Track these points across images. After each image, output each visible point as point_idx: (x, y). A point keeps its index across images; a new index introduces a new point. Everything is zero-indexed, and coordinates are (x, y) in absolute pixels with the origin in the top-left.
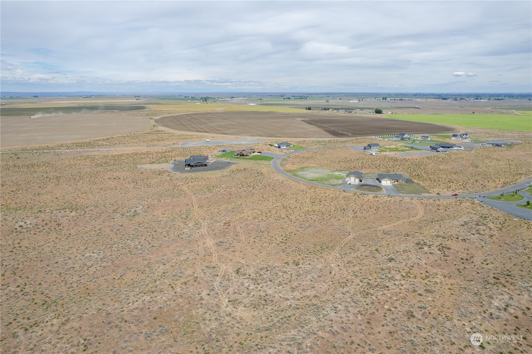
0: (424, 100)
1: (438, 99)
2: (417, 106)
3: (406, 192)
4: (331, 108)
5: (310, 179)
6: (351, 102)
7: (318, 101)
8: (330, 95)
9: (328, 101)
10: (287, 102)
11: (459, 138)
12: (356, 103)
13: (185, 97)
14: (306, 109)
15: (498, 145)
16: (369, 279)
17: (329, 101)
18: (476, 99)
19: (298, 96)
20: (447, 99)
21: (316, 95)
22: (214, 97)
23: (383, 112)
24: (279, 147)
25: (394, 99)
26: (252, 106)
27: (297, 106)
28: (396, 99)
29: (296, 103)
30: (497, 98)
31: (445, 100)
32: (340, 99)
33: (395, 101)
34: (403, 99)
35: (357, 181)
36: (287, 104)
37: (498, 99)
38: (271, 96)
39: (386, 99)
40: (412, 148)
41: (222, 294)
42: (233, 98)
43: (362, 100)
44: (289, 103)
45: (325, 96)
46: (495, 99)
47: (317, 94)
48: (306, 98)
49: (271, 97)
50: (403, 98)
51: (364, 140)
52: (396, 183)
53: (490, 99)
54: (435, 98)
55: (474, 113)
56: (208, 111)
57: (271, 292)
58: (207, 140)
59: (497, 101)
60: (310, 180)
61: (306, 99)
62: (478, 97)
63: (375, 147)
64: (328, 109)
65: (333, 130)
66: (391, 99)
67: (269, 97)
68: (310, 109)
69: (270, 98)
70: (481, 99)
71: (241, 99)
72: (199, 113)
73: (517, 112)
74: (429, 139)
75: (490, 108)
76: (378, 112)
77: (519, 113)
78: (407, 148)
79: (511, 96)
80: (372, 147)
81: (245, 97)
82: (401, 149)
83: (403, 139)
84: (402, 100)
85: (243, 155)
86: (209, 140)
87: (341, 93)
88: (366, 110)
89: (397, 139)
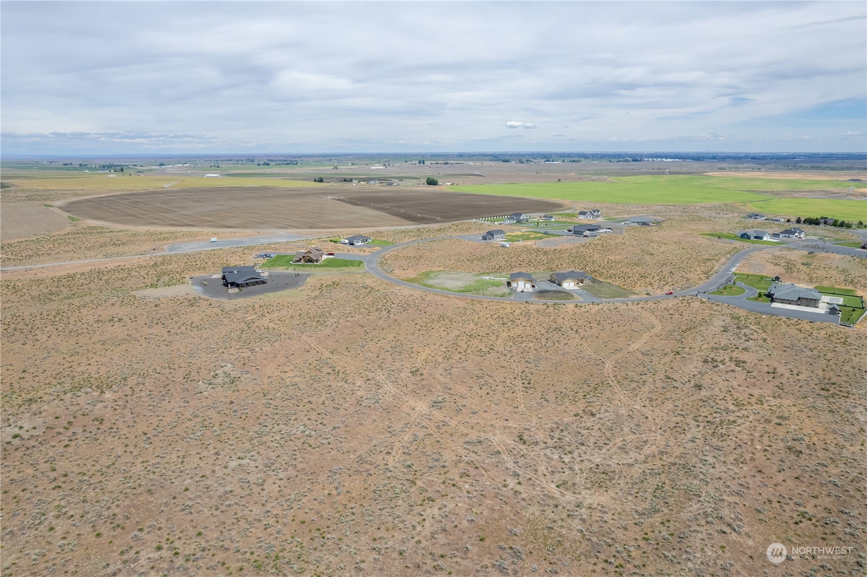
0: (478, 164)
1: (495, 162)
2: (477, 173)
3: (608, 296)
4: (356, 179)
5: (457, 289)
6: (372, 168)
7: (318, 168)
8: (332, 158)
9: (336, 168)
10: (267, 170)
11: (589, 216)
12: (382, 169)
13: (64, 165)
14: (315, 181)
15: (645, 224)
16: (704, 416)
17: (339, 167)
18: (547, 161)
19: (279, 160)
20: (509, 162)
21: (307, 158)
22: (127, 164)
23: (439, 183)
24: (352, 244)
25: (435, 162)
26: (213, 179)
27: (295, 177)
28: (439, 162)
29: (284, 172)
30: (572, 159)
31: (507, 163)
32: (353, 164)
33: (439, 165)
34: (449, 162)
35: (528, 285)
36: (270, 174)
37: (574, 161)
38: (230, 160)
39: (424, 163)
40: (546, 233)
41: (536, 478)
42: (161, 165)
43: (389, 165)
44: (271, 172)
45: (323, 158)
46: (570, 161)
47: (310, 156)
48: (295, 162)
49: (230, 162)
50: (450, 160)
51: (466, 226)
52: (581, 284)
53: (564, 161)
54: (491, 160)
55: (560, 180)
56: (151, 189)
57: (599, 460)
58: (213, 240)
59: (574, 164)
60: (459, 291)
61: (297, 164)
62: (547, 157)
63: (499, 236)
64: (351, 180)
65: (403, 213)
66: (432, 162)
67: (228, 162)
68: (321, 181)
69: (231, 164)
70: (553, 161)
71: (179, 167)
72: (135, 192)
73: (611, 179)
74: (554, 220)
75: (574, 174)
76: (432, 182)
77: (613, 180)
78: (540, 235)
79: (586, 156)
80: (495, 236)
81: (186, 163)
82: (533, 236)
83: (519, 222)
84: (447, 163)
85: (311, 261)
86: (215, 239)
87: (347, 155)
88: (408, 180)
89: (511, 222)
